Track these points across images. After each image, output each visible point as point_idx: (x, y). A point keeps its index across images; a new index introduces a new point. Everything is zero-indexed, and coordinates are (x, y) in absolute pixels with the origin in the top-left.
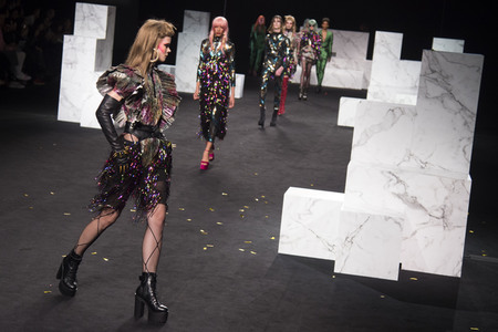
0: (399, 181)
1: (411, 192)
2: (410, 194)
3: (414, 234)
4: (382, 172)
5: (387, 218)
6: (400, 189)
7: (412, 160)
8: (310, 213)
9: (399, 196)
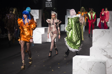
0: (105, 51)
1: (109, 54)
2: (108, 55)
3: (111, 66)
4: (100, 49)
5: (100, 62)
6: (105, 54)
7: (110, 45)
8: (81, 63)
9: (105, 56)
